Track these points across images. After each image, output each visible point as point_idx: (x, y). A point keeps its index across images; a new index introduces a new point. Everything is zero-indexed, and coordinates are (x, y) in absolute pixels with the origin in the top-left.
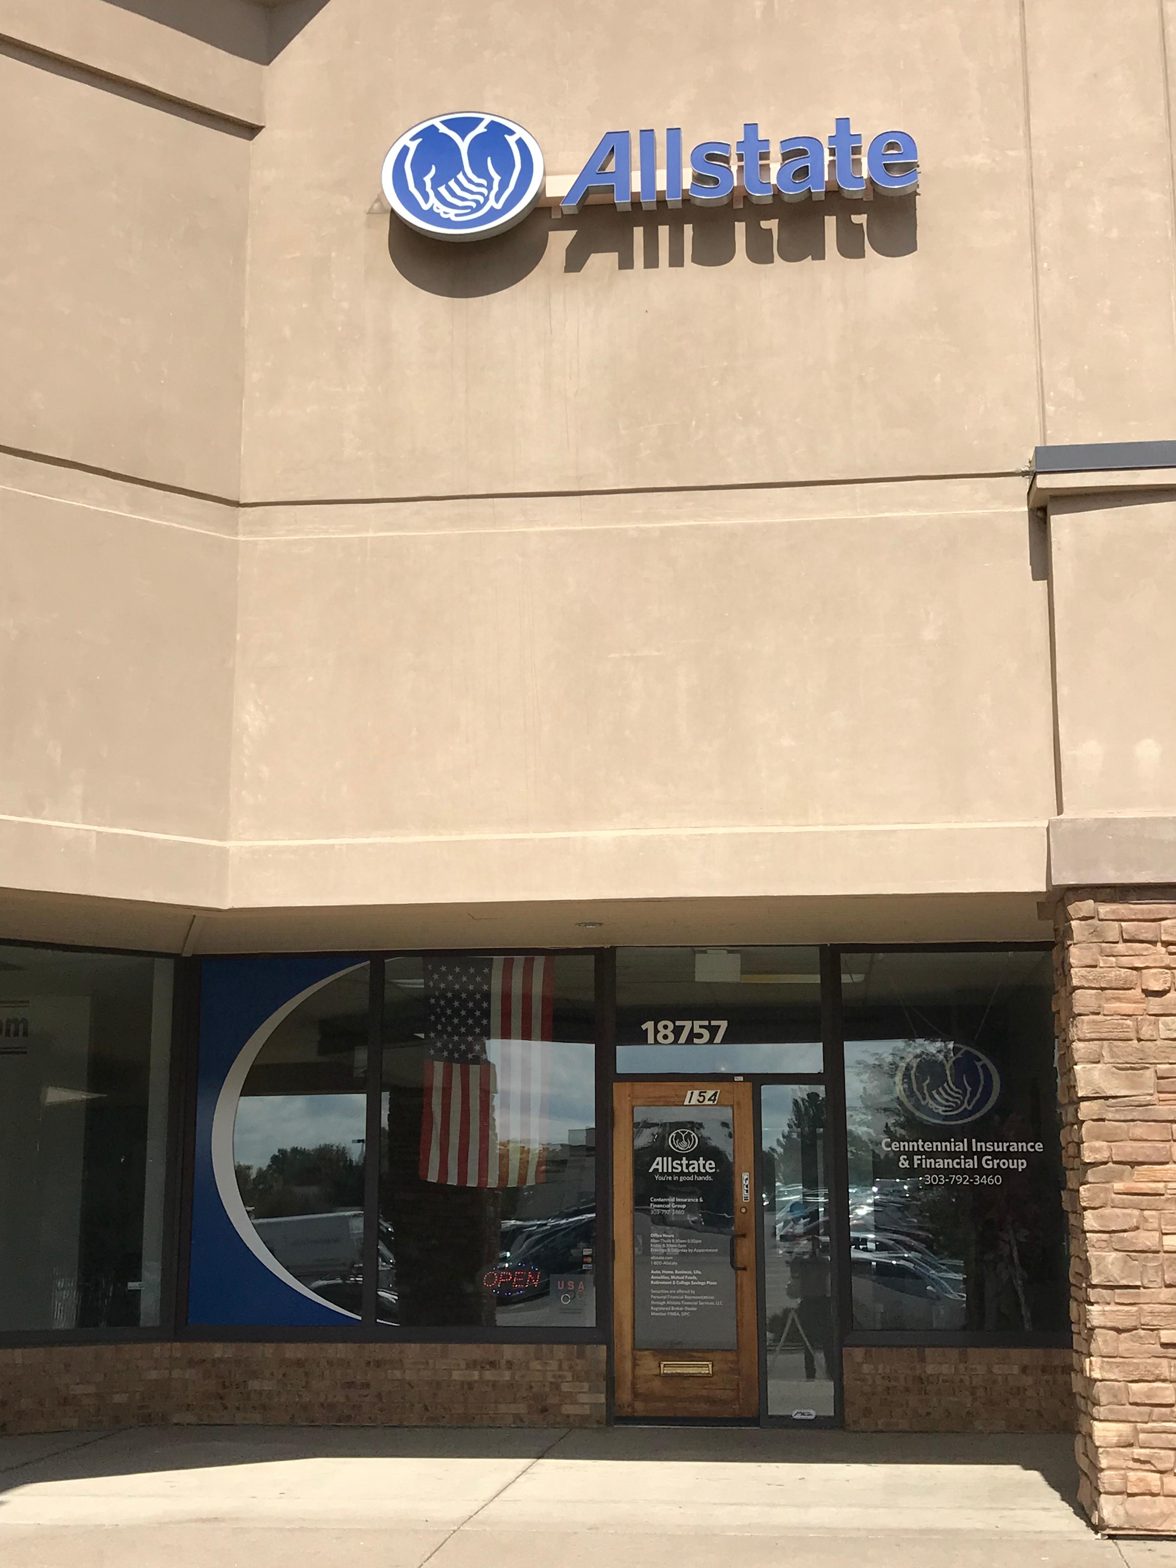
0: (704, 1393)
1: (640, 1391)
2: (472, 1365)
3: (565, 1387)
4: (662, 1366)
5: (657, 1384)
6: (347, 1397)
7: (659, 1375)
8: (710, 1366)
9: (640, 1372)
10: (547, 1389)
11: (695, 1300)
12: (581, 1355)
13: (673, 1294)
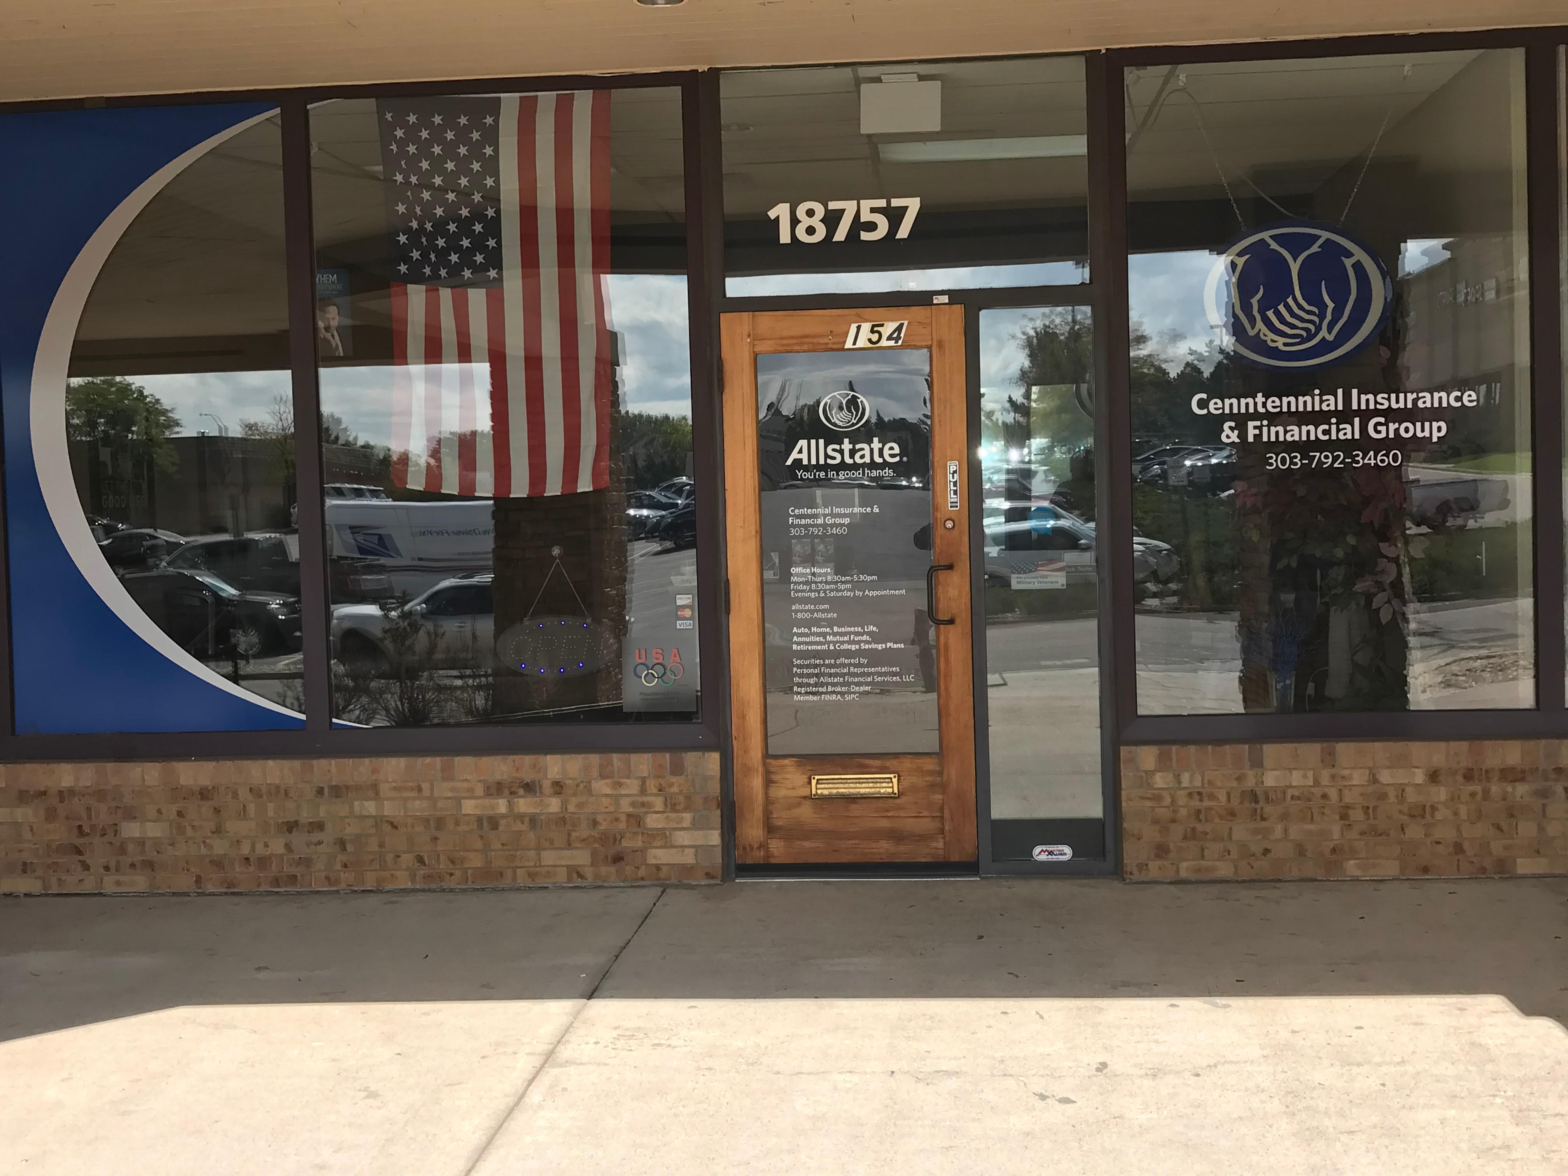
0: (884, 823)
1: (779, 823)
2: (496, 789)
3: (653, 821)
4: (814, 782)
5: (806, 813)
6: (288, 846)
7: (809, 798)
8: (895, 780)
9: (780, 792)
10: (622, 826)
11: (869, 674)
12: (677, 769)
13: (830, 666)
